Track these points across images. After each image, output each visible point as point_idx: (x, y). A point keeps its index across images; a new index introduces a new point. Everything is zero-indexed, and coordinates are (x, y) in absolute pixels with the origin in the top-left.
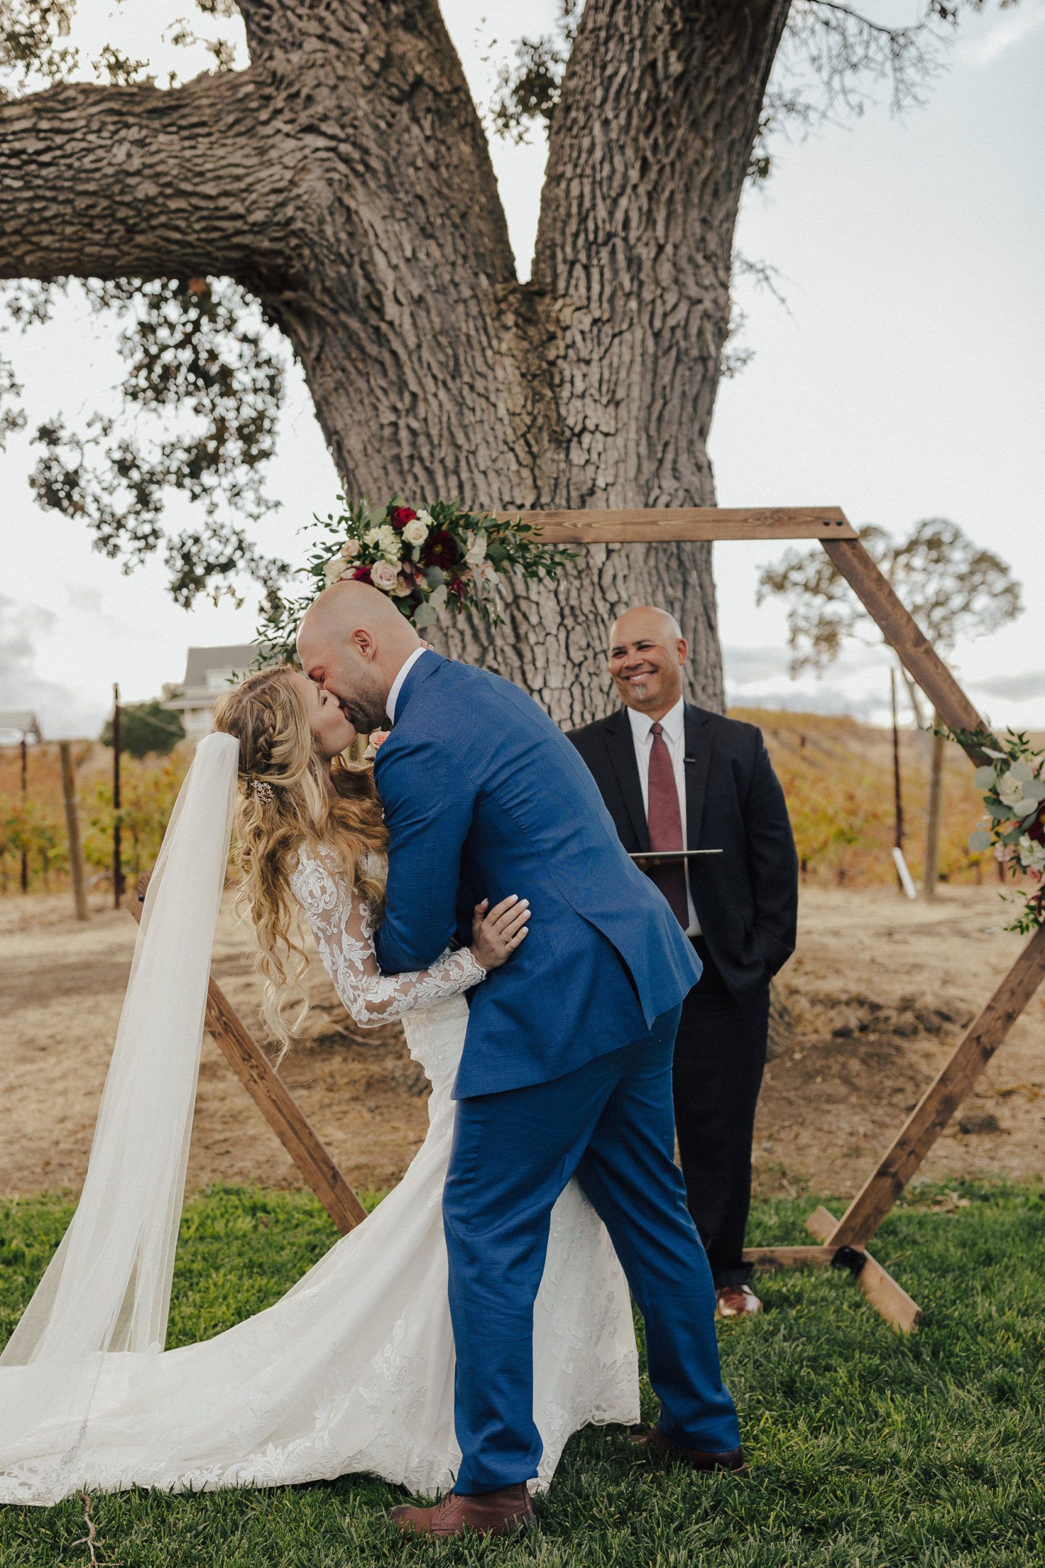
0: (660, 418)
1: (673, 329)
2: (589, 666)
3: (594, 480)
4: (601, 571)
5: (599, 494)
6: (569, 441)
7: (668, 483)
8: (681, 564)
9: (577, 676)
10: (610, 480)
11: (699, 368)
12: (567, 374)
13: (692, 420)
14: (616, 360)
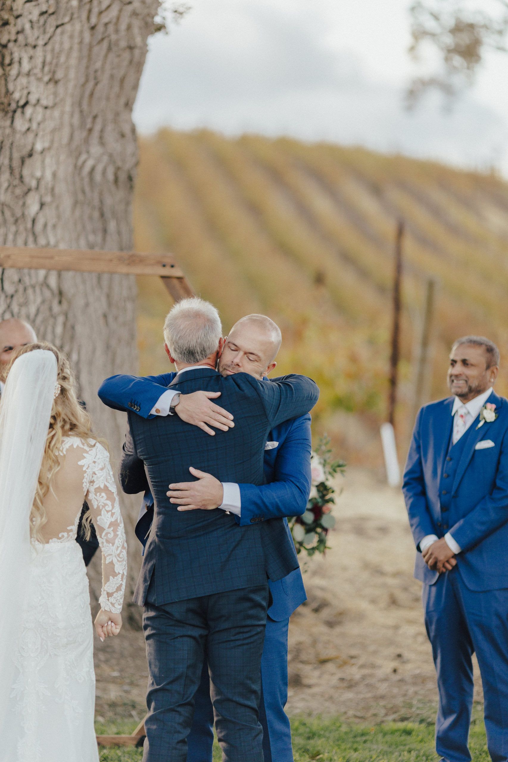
0: (92, 95)
1: (106, 24)
2: (19, 298)
3: (33, 144)
4: (34, 221)
5: (37, 157)
6: (15, 112)
7: (96, 150)
8: (102, 215)
9: (9, 307)
10: (47, 145)
11: (126, 55)
12: (16, 56)
13: (118, 96)
14: (57, 47)
